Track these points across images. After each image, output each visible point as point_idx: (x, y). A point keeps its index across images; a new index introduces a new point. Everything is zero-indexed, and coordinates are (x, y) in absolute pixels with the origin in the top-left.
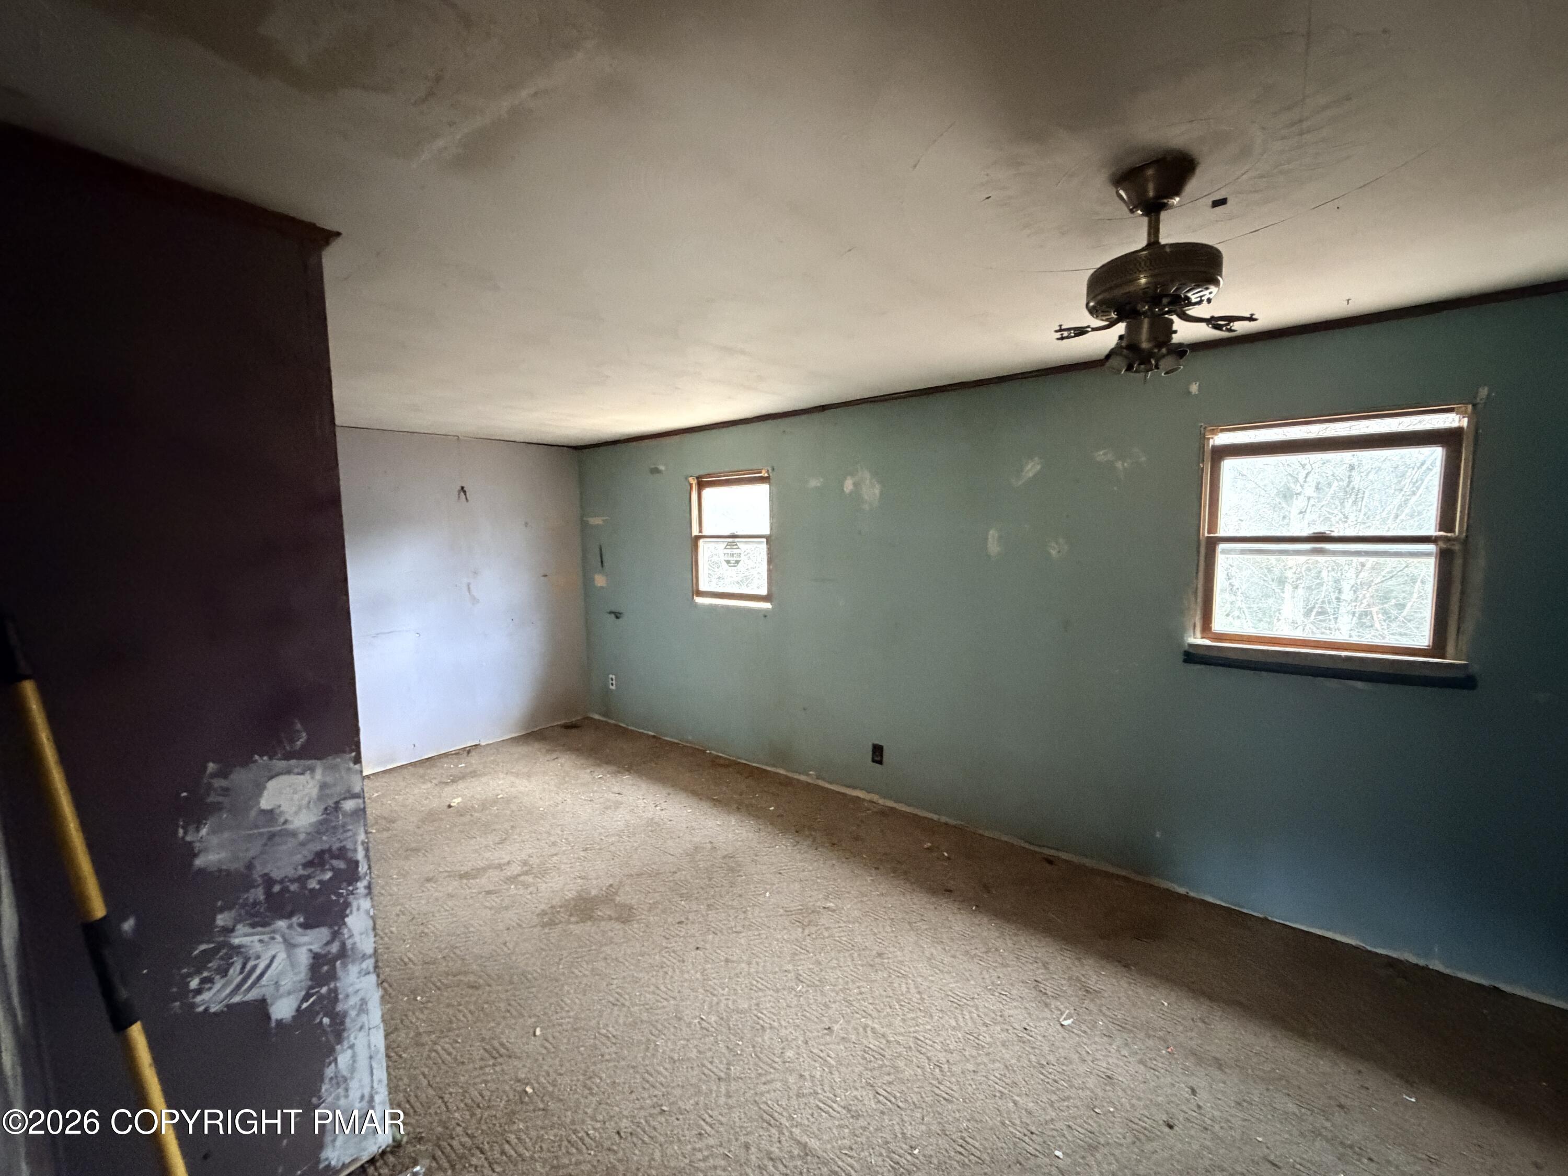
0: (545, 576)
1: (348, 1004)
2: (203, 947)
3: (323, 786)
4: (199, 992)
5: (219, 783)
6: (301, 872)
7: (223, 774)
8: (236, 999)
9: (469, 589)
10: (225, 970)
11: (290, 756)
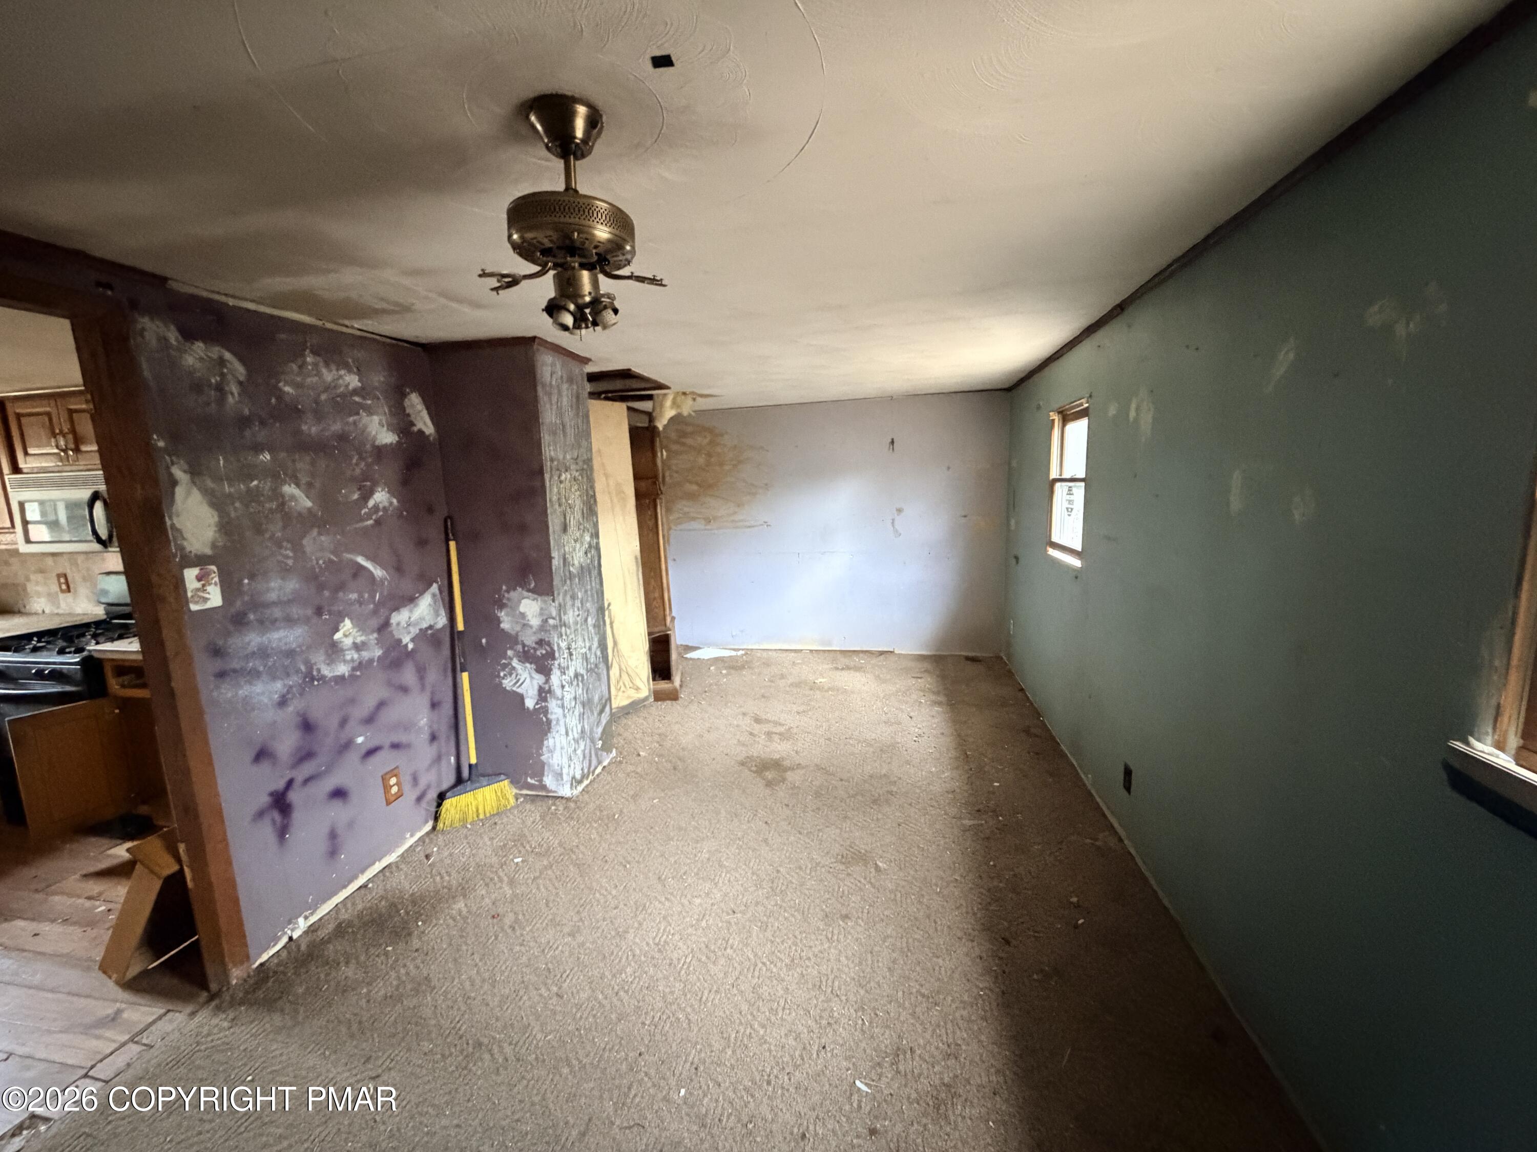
0: (965, 516)
1: (551, 717)
2: (504, 661)
3: (541, 609)
4: (503, 678)
5: (506, 595)
6: (534, 645)
7: (508, 591)
8: (514, 689)
9: (893, 523)
10: (511, 674)
11: (529, 591)
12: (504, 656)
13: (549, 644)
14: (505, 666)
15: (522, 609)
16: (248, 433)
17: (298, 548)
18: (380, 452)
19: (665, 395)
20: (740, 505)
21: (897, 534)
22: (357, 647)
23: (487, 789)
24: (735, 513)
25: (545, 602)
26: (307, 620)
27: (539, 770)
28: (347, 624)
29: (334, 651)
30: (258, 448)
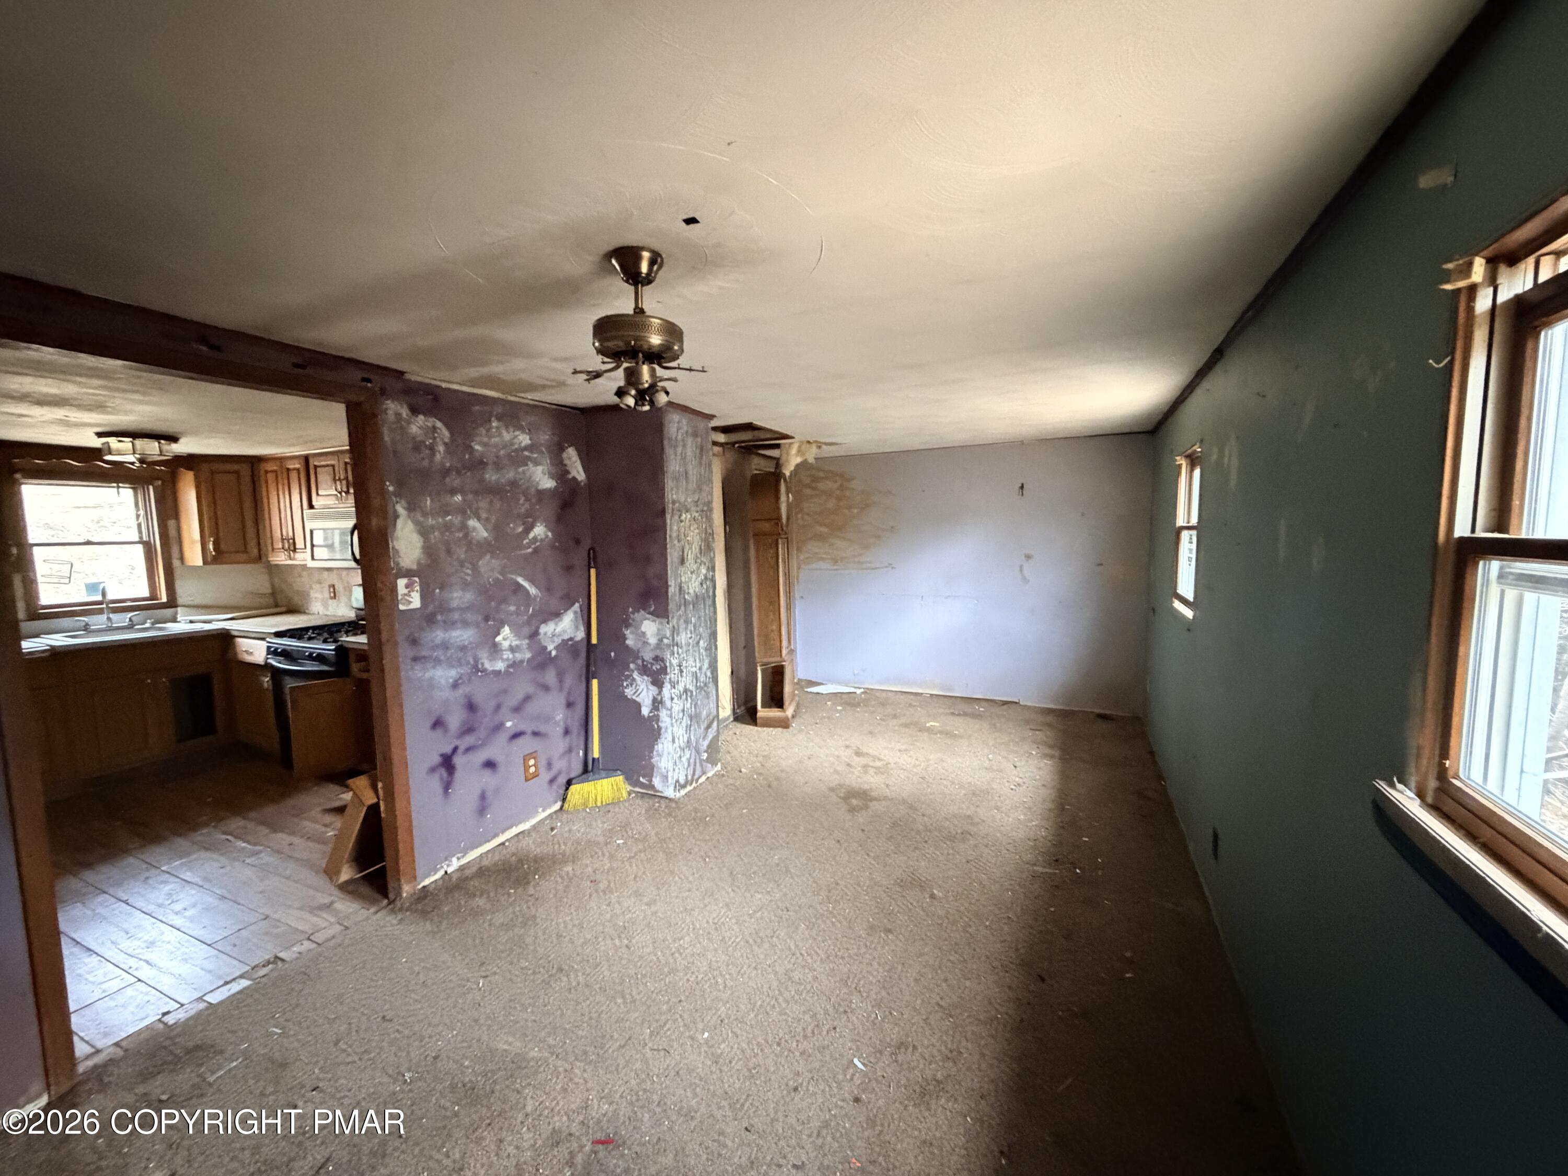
0: (1100, 565)
1: (662, 724)
2: (627, 673)
3: (658, 630)
4: (626, 687)
5: (632, 616)
6: (651, 661)
8: (634, 698)
9: (1021, 569)
10: (632, 685)
11: (650, 613)
12: (628, 668)
13: (663, 660)
14: (627, 677)
15: (643, 629)
16: (448, 480)
17: (475, 569)
18: (541, 494)
19: (791, 444)
20: (866, 547)
21: (1025, 580)
22: (512, 649)
23: (606, 780)
24: (861, 555)
25: (661, 623)
26: (477, 625)
27: (649, 771)
28: (506, 631)
29: (495, 649)
30: (453, 492)
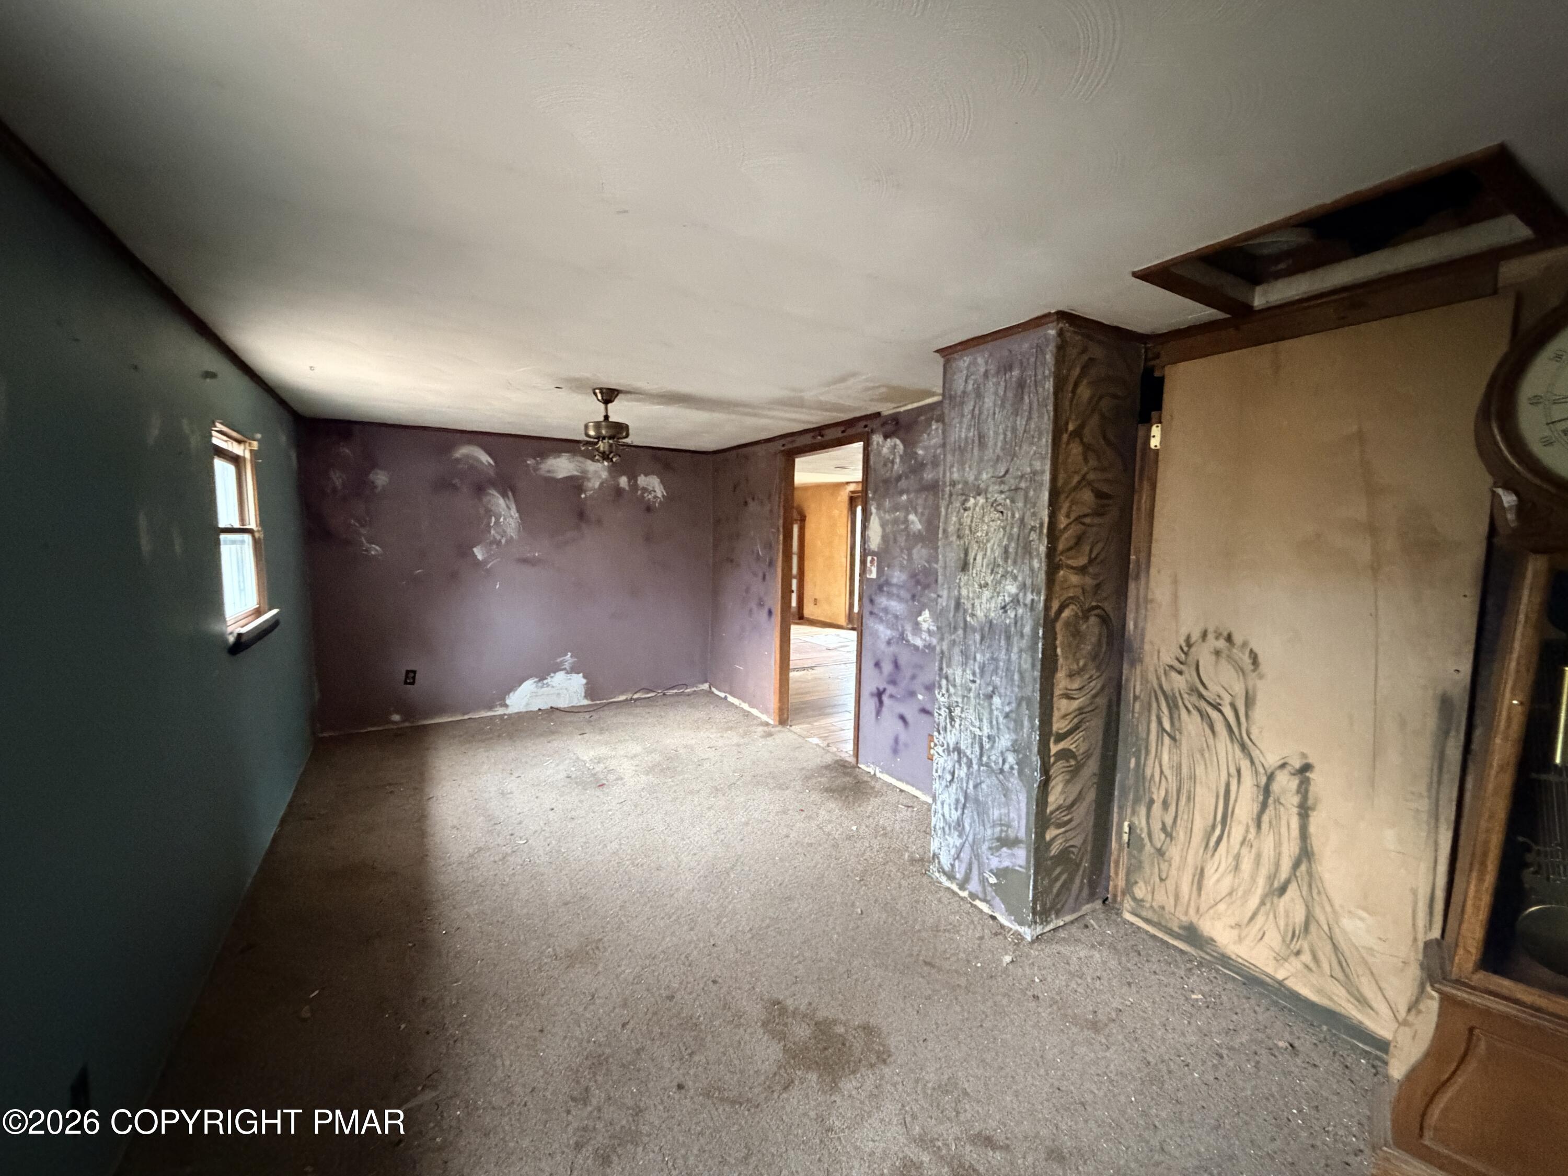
16: (899, 484)
17: (910, 555)
22: (929, 632)
26: (907, 602)
28: (926, 614)
29: (917, 626)
30: (901, 493)
